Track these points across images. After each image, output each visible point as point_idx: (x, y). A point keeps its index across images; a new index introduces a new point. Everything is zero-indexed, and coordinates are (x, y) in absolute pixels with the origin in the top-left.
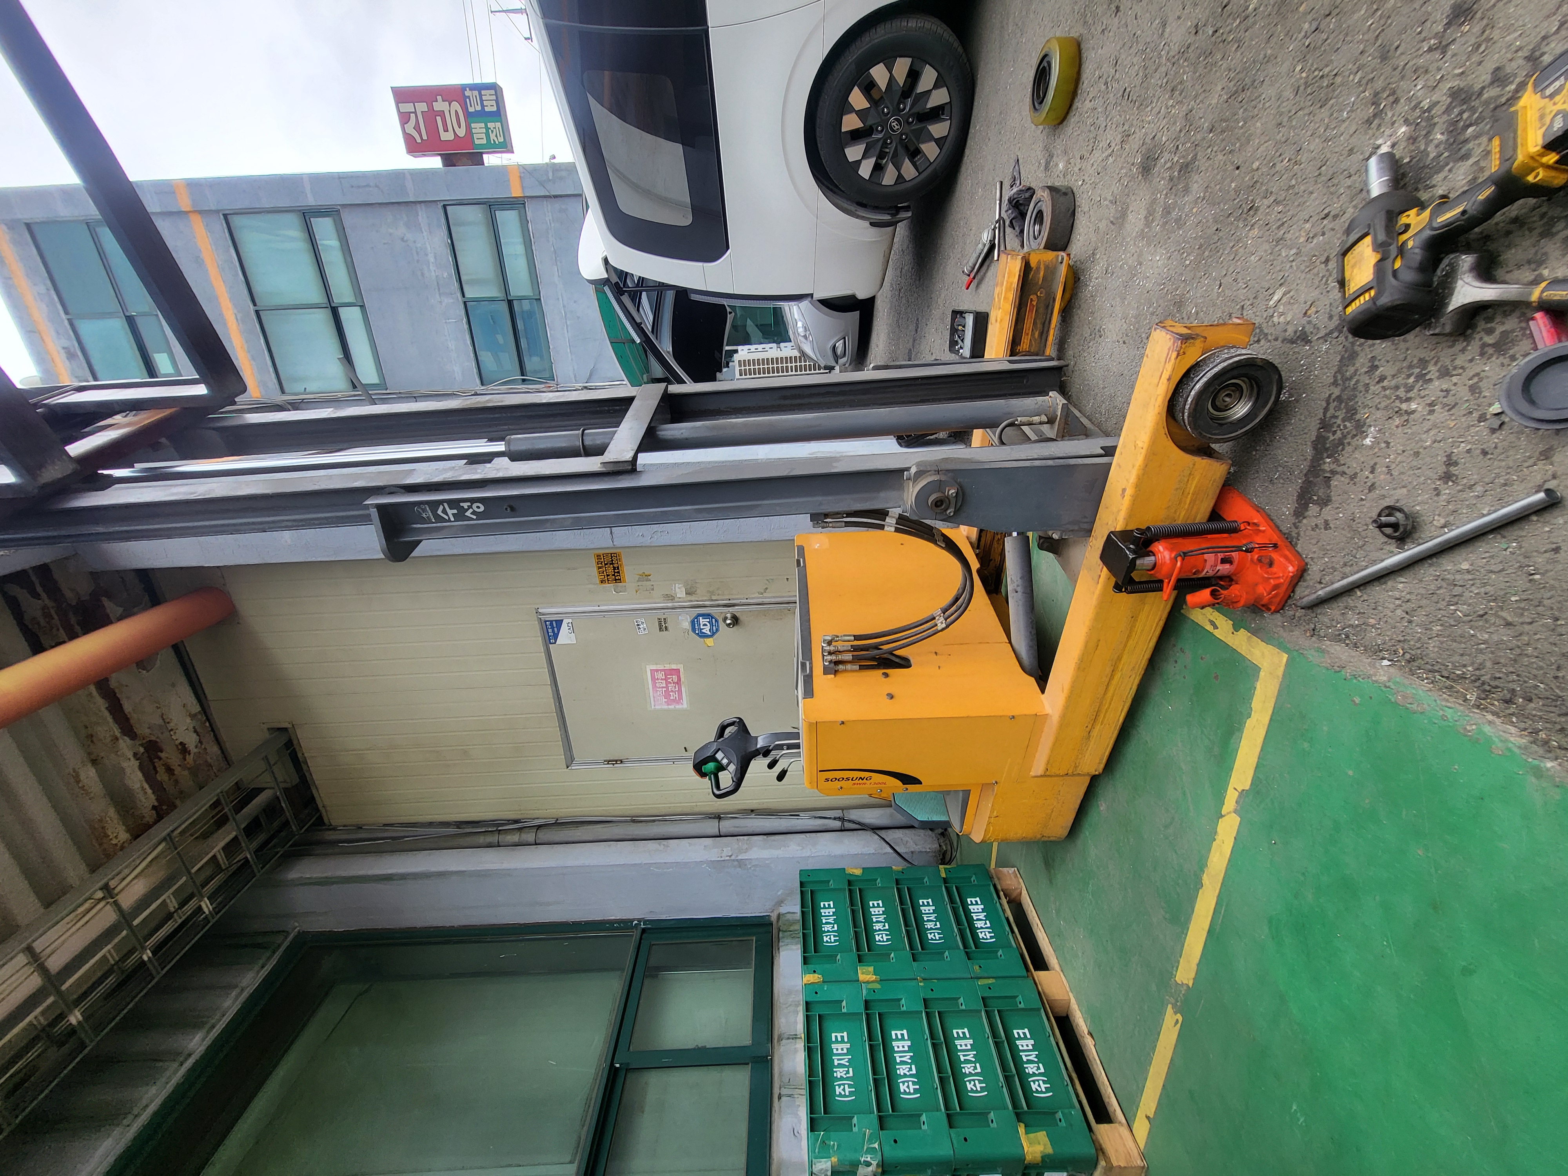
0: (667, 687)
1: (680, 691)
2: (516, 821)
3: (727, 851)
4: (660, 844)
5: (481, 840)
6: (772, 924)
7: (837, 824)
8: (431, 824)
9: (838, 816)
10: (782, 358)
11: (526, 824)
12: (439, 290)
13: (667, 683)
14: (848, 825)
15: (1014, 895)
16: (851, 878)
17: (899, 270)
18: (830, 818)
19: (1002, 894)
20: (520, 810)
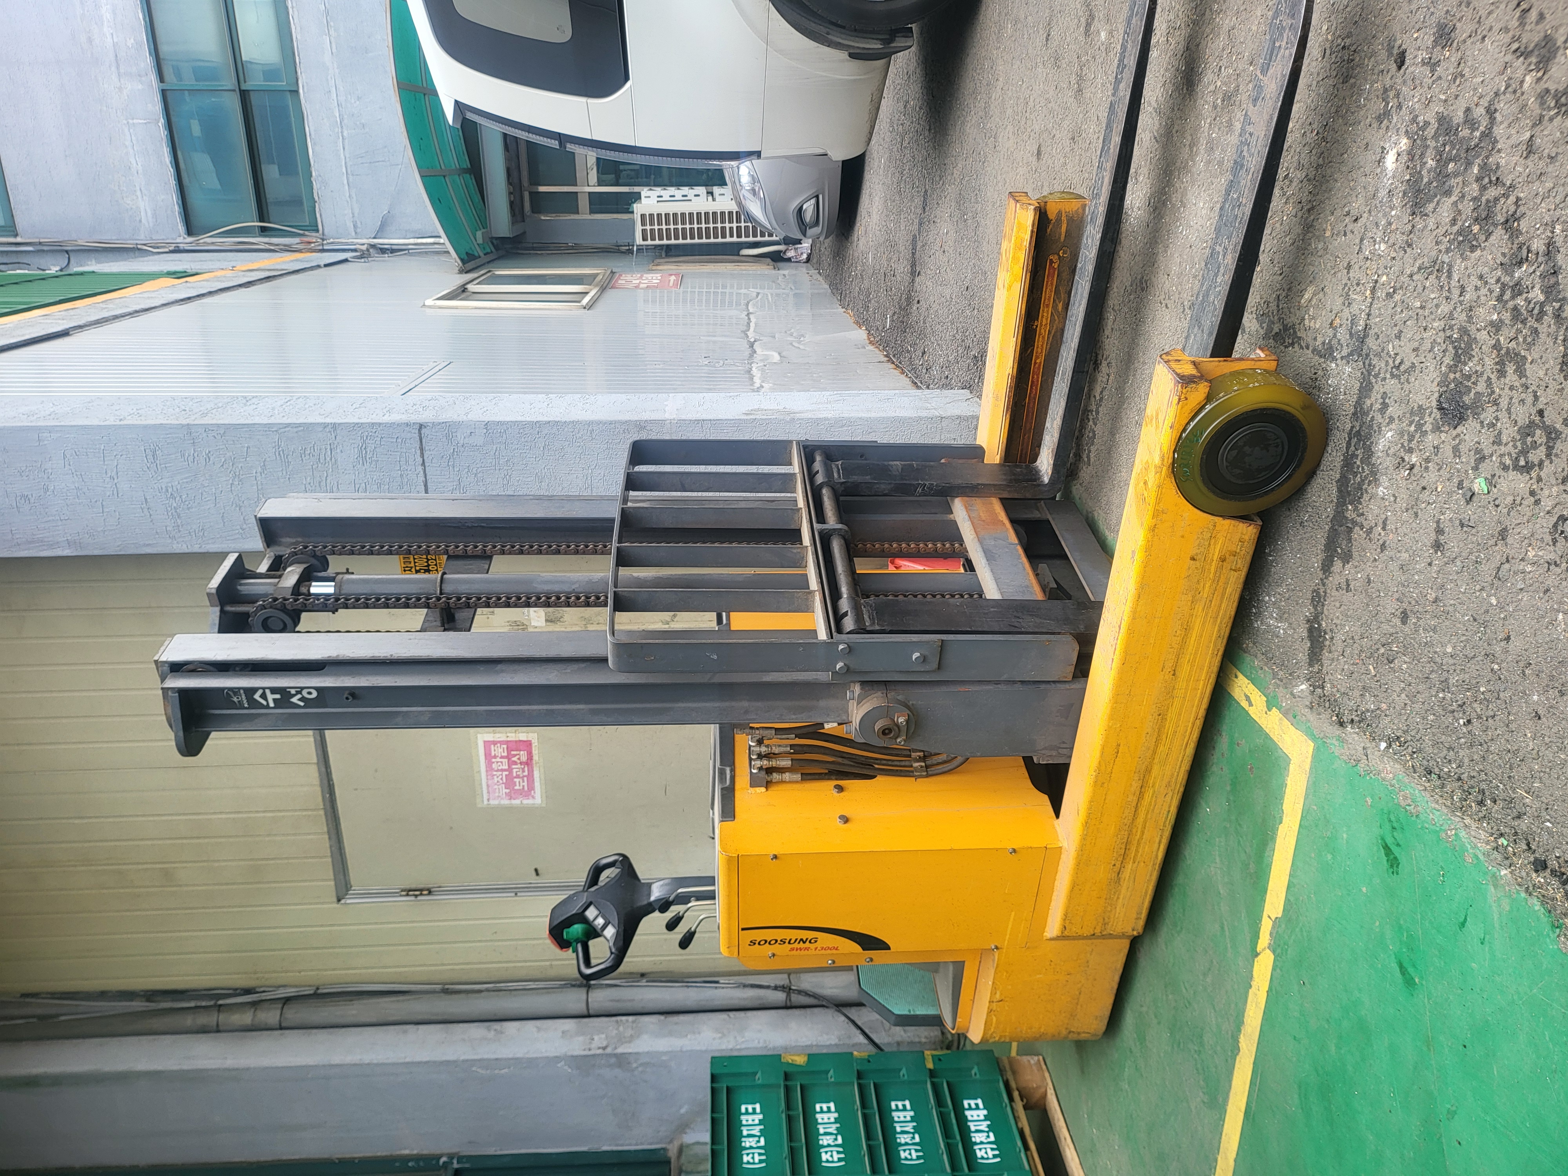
0: (510, 770)
1: (530, 777)
2: (248, 991)
3: (599, 1040)
4: (489, 1029)
5: (189, 1021)
6: (668, 1162)
7: (780, 997)
8: (103, 995)
9: (781, 983)
10: (715, 214)
11: (264, 996)
12: (118, 68)
13: (511, 763)
14: (796, 999)
15: (1038, 1095)
16: (790, 1069)
17: (901, 105)
18: (768, 987)
19: (1016, 1094)
20: (255, 973)
